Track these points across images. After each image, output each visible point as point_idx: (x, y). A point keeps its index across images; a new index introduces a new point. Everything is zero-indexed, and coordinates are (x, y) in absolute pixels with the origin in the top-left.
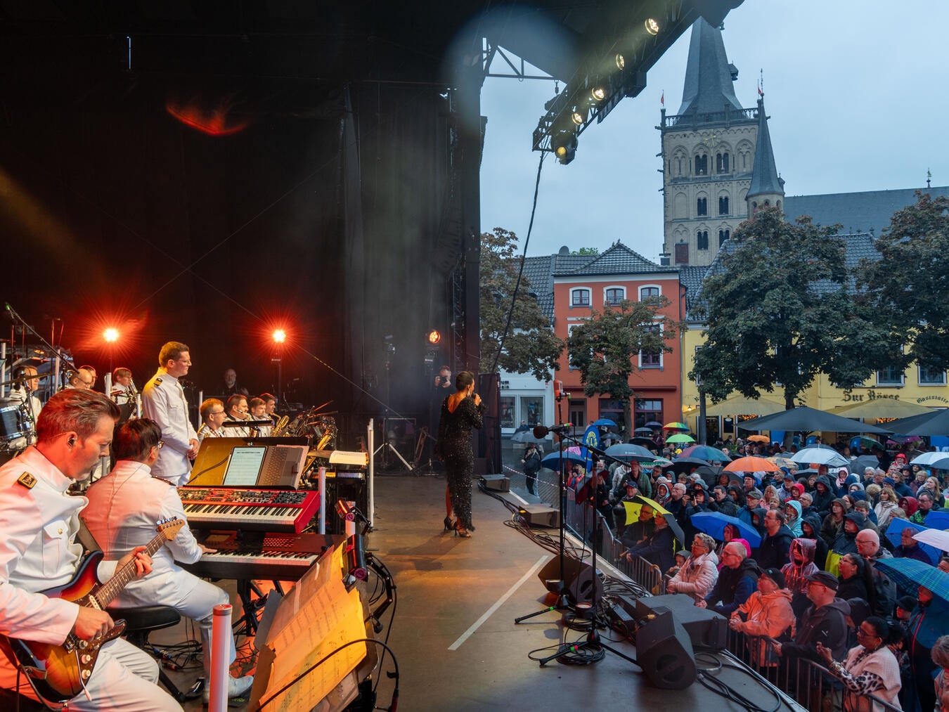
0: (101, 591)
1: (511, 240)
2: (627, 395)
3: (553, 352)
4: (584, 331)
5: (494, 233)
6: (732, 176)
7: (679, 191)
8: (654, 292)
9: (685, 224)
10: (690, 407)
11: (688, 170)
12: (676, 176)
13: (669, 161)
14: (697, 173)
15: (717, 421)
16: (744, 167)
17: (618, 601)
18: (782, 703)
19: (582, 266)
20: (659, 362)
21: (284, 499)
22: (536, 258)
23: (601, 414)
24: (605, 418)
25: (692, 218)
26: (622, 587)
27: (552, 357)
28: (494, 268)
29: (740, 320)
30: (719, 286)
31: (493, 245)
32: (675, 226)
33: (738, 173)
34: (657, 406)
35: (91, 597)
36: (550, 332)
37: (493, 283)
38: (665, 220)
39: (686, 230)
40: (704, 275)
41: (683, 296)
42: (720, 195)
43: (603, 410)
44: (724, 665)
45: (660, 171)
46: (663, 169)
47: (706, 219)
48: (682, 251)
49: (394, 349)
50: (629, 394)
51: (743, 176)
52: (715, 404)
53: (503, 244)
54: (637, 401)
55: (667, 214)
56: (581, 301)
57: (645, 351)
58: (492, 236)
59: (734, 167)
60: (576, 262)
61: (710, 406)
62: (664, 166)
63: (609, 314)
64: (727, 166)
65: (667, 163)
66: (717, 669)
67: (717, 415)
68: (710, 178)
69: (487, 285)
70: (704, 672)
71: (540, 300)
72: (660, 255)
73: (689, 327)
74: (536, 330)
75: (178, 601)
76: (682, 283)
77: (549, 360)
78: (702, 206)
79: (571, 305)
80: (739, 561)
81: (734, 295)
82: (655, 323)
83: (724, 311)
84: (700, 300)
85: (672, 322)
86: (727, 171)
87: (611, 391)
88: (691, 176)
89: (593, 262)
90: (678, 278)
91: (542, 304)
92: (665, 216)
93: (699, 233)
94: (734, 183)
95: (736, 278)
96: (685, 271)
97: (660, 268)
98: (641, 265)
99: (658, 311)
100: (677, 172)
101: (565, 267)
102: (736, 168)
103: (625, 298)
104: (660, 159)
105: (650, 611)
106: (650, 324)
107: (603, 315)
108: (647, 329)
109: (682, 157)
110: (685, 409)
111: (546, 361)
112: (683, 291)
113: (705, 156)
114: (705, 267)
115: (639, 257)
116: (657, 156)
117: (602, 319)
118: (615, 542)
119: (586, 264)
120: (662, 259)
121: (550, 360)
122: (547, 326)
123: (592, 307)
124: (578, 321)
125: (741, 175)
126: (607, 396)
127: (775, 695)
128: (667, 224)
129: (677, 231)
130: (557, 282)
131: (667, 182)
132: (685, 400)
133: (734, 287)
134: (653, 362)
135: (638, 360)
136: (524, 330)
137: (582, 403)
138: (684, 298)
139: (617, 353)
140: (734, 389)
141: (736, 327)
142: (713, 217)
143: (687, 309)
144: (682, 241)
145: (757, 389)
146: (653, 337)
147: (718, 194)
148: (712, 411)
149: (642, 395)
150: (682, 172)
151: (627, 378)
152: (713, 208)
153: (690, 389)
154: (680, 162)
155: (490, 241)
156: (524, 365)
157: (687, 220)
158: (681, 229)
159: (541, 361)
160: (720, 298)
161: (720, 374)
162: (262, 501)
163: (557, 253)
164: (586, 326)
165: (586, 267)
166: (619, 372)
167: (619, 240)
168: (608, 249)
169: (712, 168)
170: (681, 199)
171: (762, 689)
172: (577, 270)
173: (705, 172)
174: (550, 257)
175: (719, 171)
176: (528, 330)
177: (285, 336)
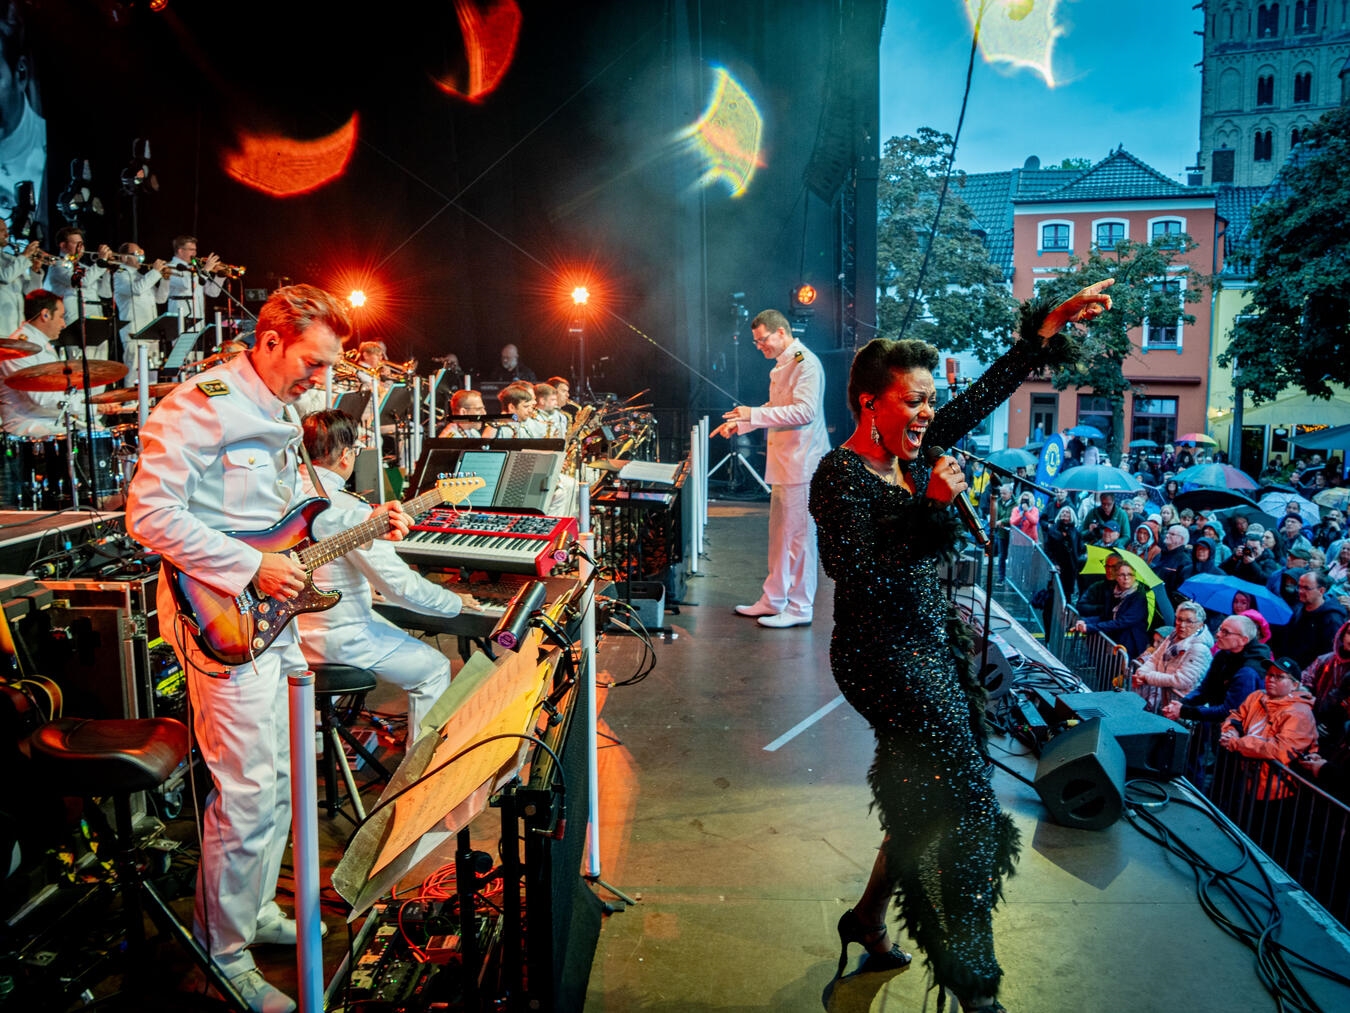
1: (945, 146)
2: (1119, 389)
3: (1005, 321)
4: (1056, 288)
5: (918, 136)
6: (1320, 39)
7: (1228, 64)
8: (1173, 229)
9: (1236, 120)
10: (1219, 409)
11: (1245, 28)
12: (1224, 41)
13: (1214, 16)
14: (1261, 34)
15: (1263, 434)
16: (1344, 20)
17: (1033, 697)
18: (1250, 861)
19: (1060, 188)
20: (1175, 339)
21: (525, 527)
22: (987, 175)
23: (1081, 419)
24: (1086, 424)
25: (1247, 109)
26: (1045, 676)
27: (1006, 329)
28: (917, 190)
29: (1307, 274)
30: (1278, 218)
31: (917, 155)
32: (1218, 123)
33: (1332, 33)
34: (1168, 408)
36: (1002, 290)
37: (915, 213)
38: (1202, 113)
39: (1237, 129)
40: (1257, 202)
41: (1221, 235)
42: (1297, 71)
43: (1083, 412)
44: (1173, 800)
45: (1199, 33)
46: (1202, 30)
47: (1270, 111)
48: (1223, 163)
49: (746, 313)
50: (1123, 387)
51: (1340, 37)
52: (1257, 405)
53: (933, 153)
54: (1136, 398)
55: (1208, 104)
56: (1056, 242)
57: (1155, 322)
58: (917, 141)
59: (1325, 22)
60: (1050, 182)
61: (1250, 410)
62: (1206, 24)
63: (1097, 262)
64: (1312, 20)
65: (1210, 19)
66: (1160, 804)
67: (1262, 423)
68: (1283, 42)
69: (905, 217)
70: (1139, 809)
71: (991, 241)
72: (1188, 169)
73: (1224, 284)
74: (982, 287)
75: (375, 662)
76: (1220, 214)
77: (1001, 333)
78: (1265, 90)
79: (1040, 248)
80: (1243, 644)
81: (1300, 233)
82: (1169, 278)
83: (1282, 257)
84: (1248, 242)
85: (1197, 277)
86: (1312, 29)
87: (1094, 383)
88: (1249, 41)
89: (1078, 181)
90: (1213, 206)
91: (995, 247)
92: (1203, 107)
93: (1258, 135)
94: (1324, 51)
95: (1307, 205)
96: (1227, 194)
97: (1185, 190)
98: (1155, 186)
99: (1175, 257)
100: (1226, 33)
101: (1033, 188)
102: (1328, 23)
103: (1126, 237)
104: (1200, 12)
105: (1073, 714)
106: (1162, 278)
107: (1087, 264)
108: (1159, 288)
109: (1237, 9)
110: (1213, 412)
111: (996, 335)
112: (1221, 228)
113: (1275, 6)
114: (1260, 188)
115: (1151, 173)
116: (1194, 8)
117: (1085, 270)
118: (1068, 609)
119: (1067, 183)
120: (1190, 176)
121: (1003, 334)
122: (999, 282)
123: (1072, 252)
124: (1048, 274)
125: (1335, 35)
126: (1088, 390)
127: (1241, 847)
128: (1205, 120)
129: (1220, 130)
130: (1018, 212)
131: (1208, 51)
132: (1212, 399)
133: (1303, 220)
134: (1167, 339)
135: (1141, 336)
136: (962, 286)
137: (1051, 400)
138: (1222, 239)
139: (1106, 324)
140: (1290, 384)
141: (1299, 284)
142: (1283, 107)
143: (1225, 255)
144: (1224, 146)
145: (1328, 384)
146: (1164, 299)
147: (1294, 68)
148: (1253, 417)
149: (1143, 391)
150: (1234, 34)
151: (1120, 363)
152: (1284, 94)
153: (1222, 381)
154: (1232, 17)
155: (912, 148)
156: (960, 341)
157: (1239, 112)
158: (1228, 128)
159: (987, 334)
160: (1278, 237)
161: (1269, 358)
162: (496, 529)
163: (1022, 166)
164: (1060, 280)
165: (1065, 188)
166: (1108, 353)
167: (1121, 146)
168: (1102, 159)
169: (1287, 25)
170: (1230, 79)
171: (1222, 838)
172: (1051, 194)
173: (1274, 33)
174: (1009, 173)
175: (1298, 29)
176: (968, 285)
177: (588, 295)
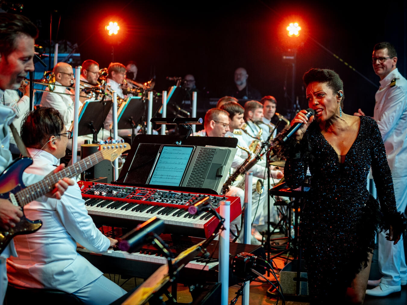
0: (22, 191)
35: (12, 195)
75: (78, 289)
